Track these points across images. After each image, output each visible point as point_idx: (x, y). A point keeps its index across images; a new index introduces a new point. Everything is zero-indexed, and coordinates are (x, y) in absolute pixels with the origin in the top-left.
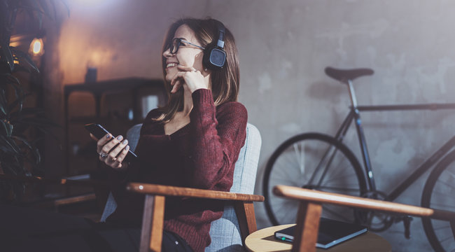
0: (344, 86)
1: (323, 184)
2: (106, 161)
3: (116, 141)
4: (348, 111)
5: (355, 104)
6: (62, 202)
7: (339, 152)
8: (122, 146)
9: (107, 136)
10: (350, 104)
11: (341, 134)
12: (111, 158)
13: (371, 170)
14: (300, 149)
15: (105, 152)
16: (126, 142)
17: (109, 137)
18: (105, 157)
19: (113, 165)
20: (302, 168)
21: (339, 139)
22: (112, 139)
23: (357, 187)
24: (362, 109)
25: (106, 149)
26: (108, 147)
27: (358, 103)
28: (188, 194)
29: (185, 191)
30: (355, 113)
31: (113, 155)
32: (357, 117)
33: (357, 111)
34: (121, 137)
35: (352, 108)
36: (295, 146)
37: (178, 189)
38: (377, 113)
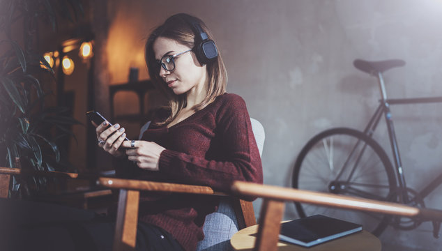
0: (375, 78)
1: (352, 180)
2: (104, 147)
3: (112, 129)
4: (378, 104)
5: (385, 97)
6: (91, 194)
7: (368, 147)
8: (118, 134)
9: (104, 123)
10: (380, 98)
11: (371, 129)
12: (108, 144)
13: (401, 166)
14: (329, 144)
15: (103, 139)
16: (123, 129)
17: (106, 124)
18: (103, 144)
19: (111, 151)
20: (331, 163)
21: (368, 134)
22: (109, 126)
23: (387, 184)
24: (391, 102)
25: (103, 135)
26: (106, 134)
27: (387, 97)
28: (166, 188)
29: (163, 186)
30: (385, 106)
31: (110, 141)
32: (386, 110)
33: (387, 105)
34: (118, 126)
35: (382, 101)
36: (324, 141)
37: (153, 184)
38: (411, 106)
